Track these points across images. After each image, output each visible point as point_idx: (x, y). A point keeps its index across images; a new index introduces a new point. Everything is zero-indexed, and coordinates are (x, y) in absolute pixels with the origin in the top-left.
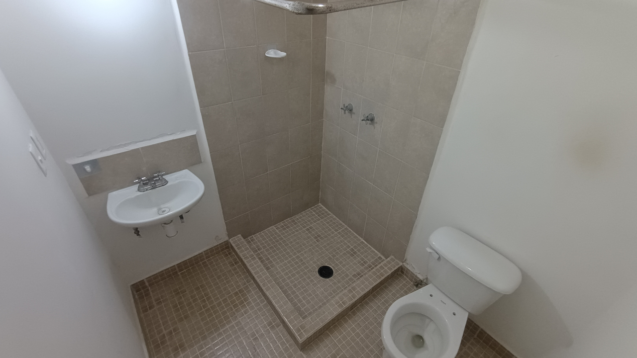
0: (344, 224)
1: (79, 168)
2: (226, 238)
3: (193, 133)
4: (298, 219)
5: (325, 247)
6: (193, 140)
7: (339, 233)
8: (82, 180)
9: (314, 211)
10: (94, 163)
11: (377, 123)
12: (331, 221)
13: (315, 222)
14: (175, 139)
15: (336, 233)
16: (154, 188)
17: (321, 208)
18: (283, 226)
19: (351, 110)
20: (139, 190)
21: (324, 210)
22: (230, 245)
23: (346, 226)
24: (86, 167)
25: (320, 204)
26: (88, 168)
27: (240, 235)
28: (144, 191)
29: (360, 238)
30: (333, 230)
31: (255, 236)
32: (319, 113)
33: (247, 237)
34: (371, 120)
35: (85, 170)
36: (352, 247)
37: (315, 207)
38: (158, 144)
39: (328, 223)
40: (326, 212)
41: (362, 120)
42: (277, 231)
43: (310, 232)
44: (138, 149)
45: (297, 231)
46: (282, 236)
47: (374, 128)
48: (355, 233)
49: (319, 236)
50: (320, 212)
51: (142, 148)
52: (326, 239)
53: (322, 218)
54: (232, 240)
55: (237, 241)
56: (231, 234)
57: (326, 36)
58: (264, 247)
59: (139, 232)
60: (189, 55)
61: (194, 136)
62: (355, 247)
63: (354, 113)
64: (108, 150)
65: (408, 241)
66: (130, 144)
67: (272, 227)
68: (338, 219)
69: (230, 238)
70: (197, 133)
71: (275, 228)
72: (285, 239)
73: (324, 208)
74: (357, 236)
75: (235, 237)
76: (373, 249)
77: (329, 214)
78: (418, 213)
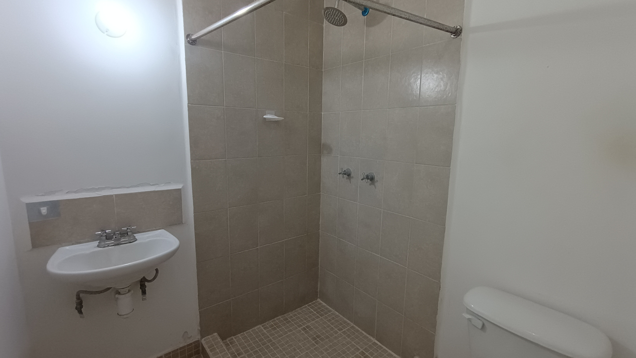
0: (349, 322)
1: (33, 208)
2: (198, 337)
3: (179, 186)
4: (291, 317)
5: (326, 350)
6: (177, 195)
7: (344, 333)
8: (31, 225)
9: (312, 308)
10: (54, 206)
11: (377, 181)
12: (333, 318)
13: (313, 320)
14: (156, 190)
15: (339, 332)
16: (118, 245)
17: (320, 304)
18: (272, 326)
19: (349, 175)
20: (98, 246)
21: (324, 306)
22: (201, 348)
23: (352, 324)
24: (42, 208)
25: (319, 300)
26: (44, 210)
27: (216, 334)
28: (104, 247)
29: (372, 338)
30: (336, 329)
31: (235, 338)
32: (316, 186)
33: (225, 339)
34: (371, 179)
35: (40, 212)
36: (361, 350)
37: (313, 304)
38: (136, 194)
39: (330, 321)
40: (327, 308)
41: (362, 180)
42: (265, 331)
43: (307, 332)
44: (112, 196)
45: (291, 331)
46: (271, 338)
47: (375, 188)
48: (363, 332)
49: (318, 337)
50: (319, 308)
51: (116, 195)
52: (327, 340)
53: (322, 315)
54: (205, 340)
55: (212, 343)
56: (204, 332)
57: (321, 112)
58: (246, 351)
59: (82, 307)
60: (188, 106)
61: (179, 190)
62: (365, 349)
63: (353, 177)
64: (76, 192)
65: (434, 325)
66: (103, 189)
67: (258, 326)
68: (341, 316)
69: (202, 337)
70: (183, 187)
71: (262, 328)
72: (274, 341)
73: (324, 304)
74: (368, 336)
75: (209, 336)
76: (389, 351)
77: (330, 311)
78: (441, 281)
